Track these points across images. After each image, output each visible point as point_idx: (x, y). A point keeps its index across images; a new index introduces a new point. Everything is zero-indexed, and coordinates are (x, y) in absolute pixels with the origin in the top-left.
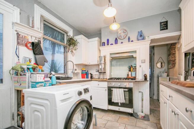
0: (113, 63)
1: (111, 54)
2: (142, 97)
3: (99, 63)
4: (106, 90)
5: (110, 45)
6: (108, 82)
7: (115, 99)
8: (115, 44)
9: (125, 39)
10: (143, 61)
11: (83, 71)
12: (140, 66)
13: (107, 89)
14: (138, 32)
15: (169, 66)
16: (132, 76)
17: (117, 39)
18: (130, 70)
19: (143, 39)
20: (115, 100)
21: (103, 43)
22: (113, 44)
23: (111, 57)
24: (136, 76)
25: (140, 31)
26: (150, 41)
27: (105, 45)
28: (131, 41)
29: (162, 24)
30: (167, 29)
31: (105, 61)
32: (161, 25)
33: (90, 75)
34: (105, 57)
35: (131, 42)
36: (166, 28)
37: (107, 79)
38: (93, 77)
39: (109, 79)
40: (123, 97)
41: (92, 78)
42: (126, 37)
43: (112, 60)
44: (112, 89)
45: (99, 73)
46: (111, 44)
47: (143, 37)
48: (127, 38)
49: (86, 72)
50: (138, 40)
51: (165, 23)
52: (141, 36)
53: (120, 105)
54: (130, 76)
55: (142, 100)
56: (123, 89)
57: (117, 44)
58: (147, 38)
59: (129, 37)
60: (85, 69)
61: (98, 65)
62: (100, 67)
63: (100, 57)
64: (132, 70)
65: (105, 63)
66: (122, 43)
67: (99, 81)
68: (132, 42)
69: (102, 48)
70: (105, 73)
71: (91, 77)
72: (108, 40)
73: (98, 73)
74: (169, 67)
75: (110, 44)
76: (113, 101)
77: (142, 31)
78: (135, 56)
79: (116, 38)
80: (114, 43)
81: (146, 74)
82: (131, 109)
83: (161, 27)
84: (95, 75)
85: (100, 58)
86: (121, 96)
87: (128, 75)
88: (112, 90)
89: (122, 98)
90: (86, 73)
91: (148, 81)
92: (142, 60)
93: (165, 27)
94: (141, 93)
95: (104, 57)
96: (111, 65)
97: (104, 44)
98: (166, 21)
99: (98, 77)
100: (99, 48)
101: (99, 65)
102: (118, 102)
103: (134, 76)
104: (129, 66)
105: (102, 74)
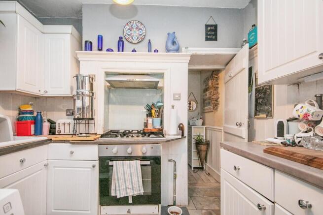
0: (111, 95)
1: (108, 74)
2: (175, 170)
3: (75, 93)
4: (94, 166)
5: (104, 51)
6: (100, 144)
7: (117, 189)
8: (119, 51)
9: (140, 44)
10: (177, 96)
11: (23, 113)
12: (173, 107)
13: (97, 163)
14: (168, 34)
15: (206, 108)
16: (154, 128)
17: (124, 39)
18: (150, 115)
19: (178, 50)
20: (118, 192)
21: (86, 42)
22: (112, 51)
23: (109, 82)
24: (162, 128)
25: (171, 32)
26: (189, 58)
27: (91, 50)
28: (155, 51)
29: (209, 28)
30: (216, 39)
31: (92, 89)
32: (206, 30)
33: (46, 126)
34: (91, 79)
35: (153, 53)
36: (214, 37)
37: (96, 134)
38: (57, 129)
39: (102, 136)
40: (138, 181)
41: (54, 134)
42: (143, 39)
43: (109, 88)
44: (110, 163)
45: (75, 119)
46: (108, 50)
47: (177, 46)
48: (146, 41)
49: (35, 114)
50: (168, 50)
51: (213, 28)
52: (174, 43)
53: (130, 201)
54: (150, 127)
55: (175, 178)
56: (138, 162)
57: (123, 51)
58: (183, 49)
59: (150, 40)
60: (31, 109)
61: (72, 99)
62: (79, 104)
63: (77, 76)
64: (153, 115)
65: (93, 93)
66: (134, 51)
67: (74, 143)
68: (156, 53)
69: (83, 55)
70: (92, 119)
71: (52, 131)
72: (100, 39)
73: (70, 120)
74: (204, 110)
75: (105, 48)
76: (113, 194)
77: (175, 33)
78: (162, 86)
79: (121, 38)
80: (115, 48)
81: (182, 124)
82: (157, 206)
83: (207, 35)
84: (64, 124)
85: (77, 80)
86: (135, 179)
87: (146, 125)
88: (112, 166)
89: (136, 186)
90: (35, 119)
91: (185, 137)
92: (174, 95)
93: (213, 35)
94: (172, 163)
95: (89, 77)
96: (108, 101)
97: (89, 46)
98: (215, 24)
99: (72, 130)
100: (76, 54)
101: (75, 100)
102: (126, 195)
103: (158, 126)
104: (148, 105)
105: (84, 122)
